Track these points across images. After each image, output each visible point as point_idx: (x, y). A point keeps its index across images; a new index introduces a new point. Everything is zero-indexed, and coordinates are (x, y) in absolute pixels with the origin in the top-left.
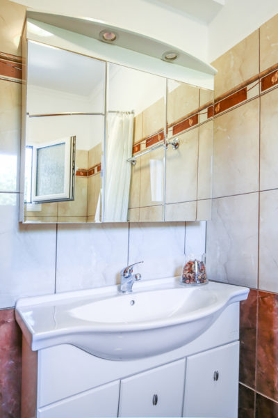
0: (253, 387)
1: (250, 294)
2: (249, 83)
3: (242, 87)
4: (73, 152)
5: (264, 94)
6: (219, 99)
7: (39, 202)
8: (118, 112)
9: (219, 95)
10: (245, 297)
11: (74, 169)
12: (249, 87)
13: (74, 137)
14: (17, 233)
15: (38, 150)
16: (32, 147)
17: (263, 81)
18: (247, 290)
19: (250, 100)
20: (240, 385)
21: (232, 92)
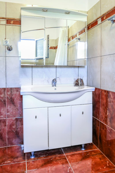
0: (99, 119)
1: (95, 89)
2: (98, 19)
3: (96, 20)
4: (48, 41)
5: (102, 23)
6: (90, 24)
7: (37, 59)
8: (62, 27)
9: (90, 22)
10: (94, 90)
11: (48, 47)
12: (98, 20)
13: (48, 35)
14: (21, 68)
15: (36, 41)
16: (34, 40)
17: (102, 18)
18: (94, 88)
19: (99, 25)
20: (93, 117)
21: (94, 22)
